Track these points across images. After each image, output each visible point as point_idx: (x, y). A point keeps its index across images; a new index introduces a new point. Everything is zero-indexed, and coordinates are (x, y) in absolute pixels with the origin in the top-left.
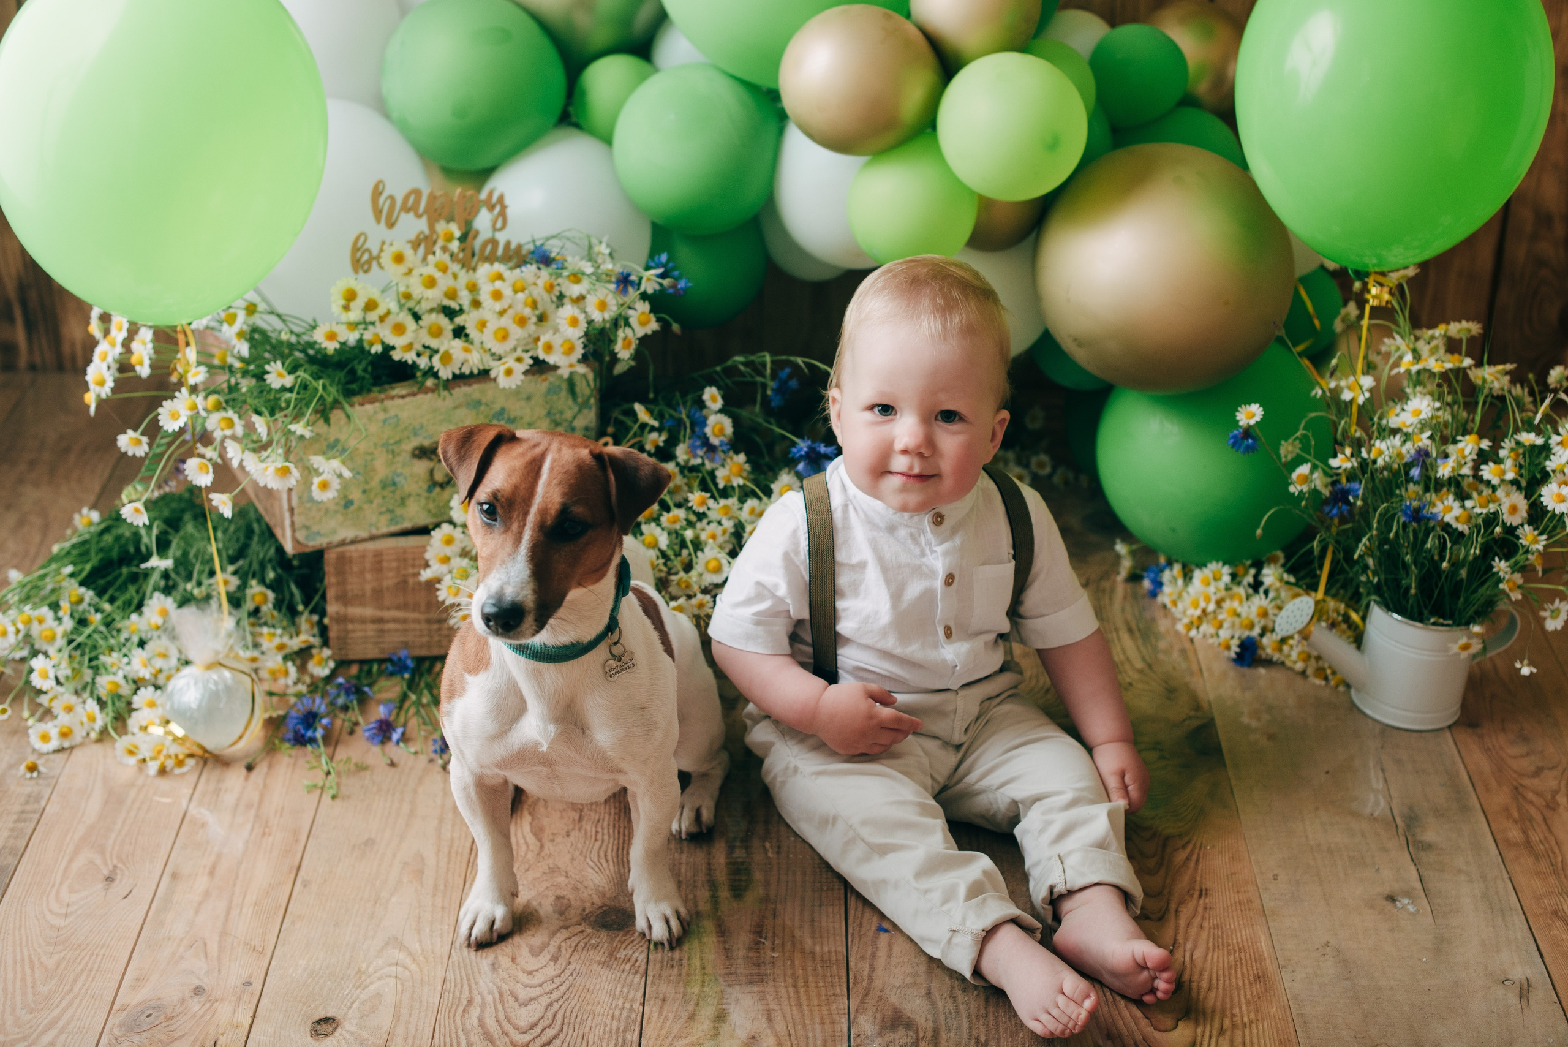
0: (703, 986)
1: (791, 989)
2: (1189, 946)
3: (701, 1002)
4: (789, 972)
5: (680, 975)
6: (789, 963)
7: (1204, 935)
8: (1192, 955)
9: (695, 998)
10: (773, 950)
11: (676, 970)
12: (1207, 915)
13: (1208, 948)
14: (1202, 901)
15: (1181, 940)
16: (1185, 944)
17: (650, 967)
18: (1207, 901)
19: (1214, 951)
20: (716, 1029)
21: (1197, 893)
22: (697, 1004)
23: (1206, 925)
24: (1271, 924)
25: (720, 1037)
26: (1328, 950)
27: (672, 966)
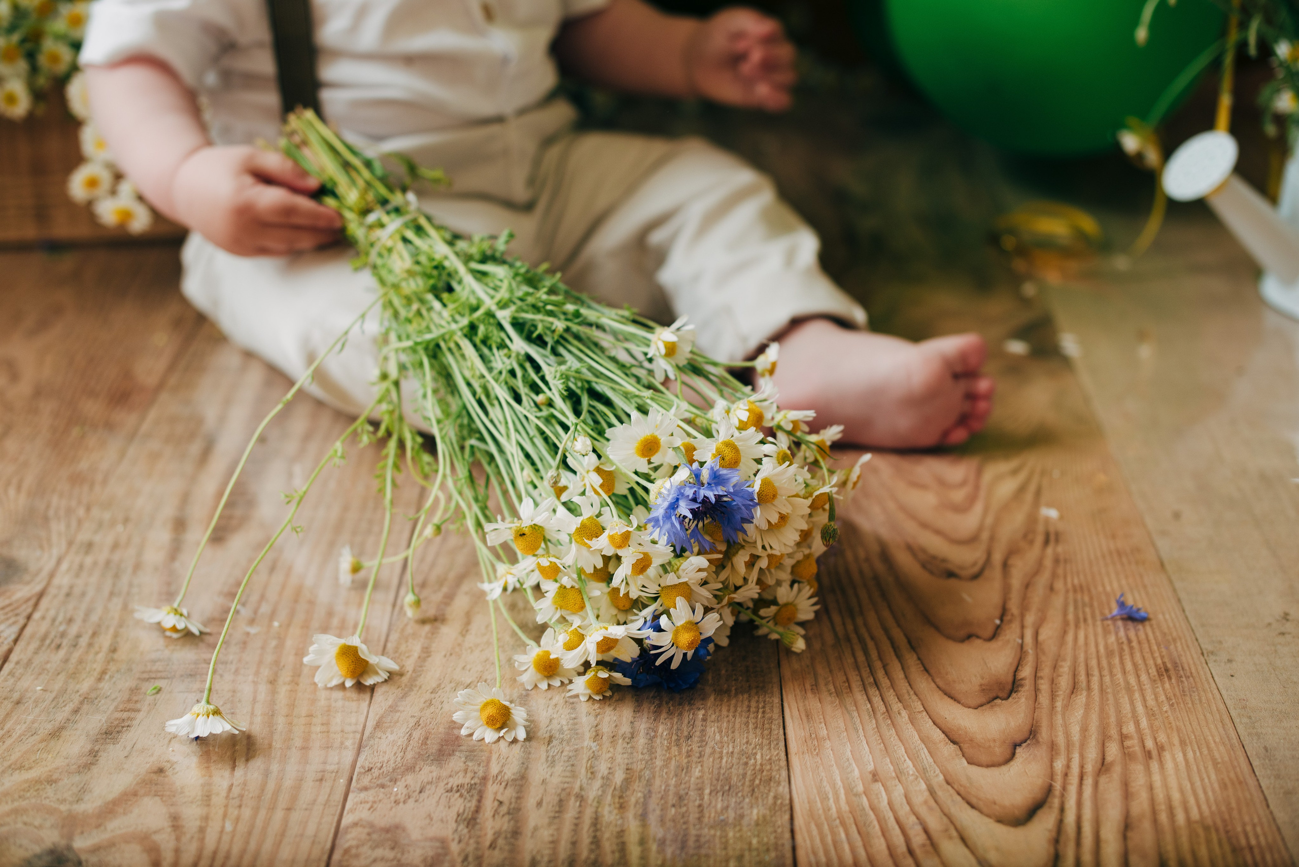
0: (100, 679)
1: (263, 688)
2: (1030, 619)
3: (85, 707)
4: (269, 658)
5: (66, 661)
6: (273, 643)
7: (1058, 601)
8: (1036, 634)
9: (77, 699)
10: (252, 622)
11: (62, 653)
12: (1060, 571)
13: (1066, 623)
14: (1049, 551)
15: (1014, 607)
16: (1022, 616)
17: (18, 649)
18: (1060, 549)
19: (1077, 626)
20: (94, 754)
21: (1040, 539)
22: (76, 711)
23: (1059, 585)
24: (1178, 585)
25: (95, 769)
26: (1288, 627)
27: (59, 647)
